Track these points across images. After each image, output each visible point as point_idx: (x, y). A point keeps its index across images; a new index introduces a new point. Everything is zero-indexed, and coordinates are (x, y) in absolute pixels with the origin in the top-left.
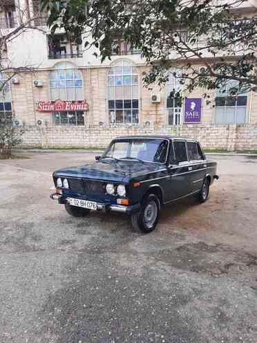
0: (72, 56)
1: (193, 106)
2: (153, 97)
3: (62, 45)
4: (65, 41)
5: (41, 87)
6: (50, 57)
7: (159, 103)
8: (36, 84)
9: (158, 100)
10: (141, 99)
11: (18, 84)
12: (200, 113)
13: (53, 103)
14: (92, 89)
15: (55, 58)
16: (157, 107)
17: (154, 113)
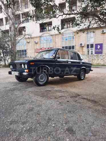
0: (49, 31)
1: (99, 47)
2: (81, 44)
3: (45, 27)
4: (46, 25)
5: (37, 43)
6: (41, 32)
7: (83, 46)
8: (35, 42)
9: (83, 45)
10: (76, 45)
11: (29, 42)
12: (102, 50)
13: (41, 49)
14: (56, 43)
15: (43, 32)
16: (82, 48)
17: (81, 51)
